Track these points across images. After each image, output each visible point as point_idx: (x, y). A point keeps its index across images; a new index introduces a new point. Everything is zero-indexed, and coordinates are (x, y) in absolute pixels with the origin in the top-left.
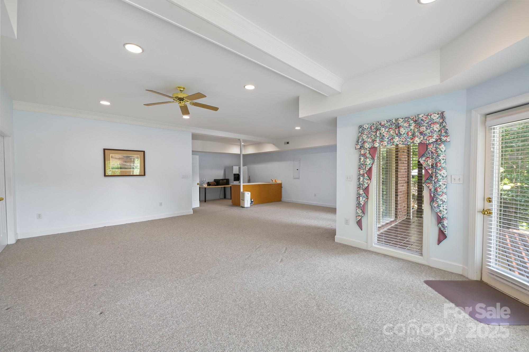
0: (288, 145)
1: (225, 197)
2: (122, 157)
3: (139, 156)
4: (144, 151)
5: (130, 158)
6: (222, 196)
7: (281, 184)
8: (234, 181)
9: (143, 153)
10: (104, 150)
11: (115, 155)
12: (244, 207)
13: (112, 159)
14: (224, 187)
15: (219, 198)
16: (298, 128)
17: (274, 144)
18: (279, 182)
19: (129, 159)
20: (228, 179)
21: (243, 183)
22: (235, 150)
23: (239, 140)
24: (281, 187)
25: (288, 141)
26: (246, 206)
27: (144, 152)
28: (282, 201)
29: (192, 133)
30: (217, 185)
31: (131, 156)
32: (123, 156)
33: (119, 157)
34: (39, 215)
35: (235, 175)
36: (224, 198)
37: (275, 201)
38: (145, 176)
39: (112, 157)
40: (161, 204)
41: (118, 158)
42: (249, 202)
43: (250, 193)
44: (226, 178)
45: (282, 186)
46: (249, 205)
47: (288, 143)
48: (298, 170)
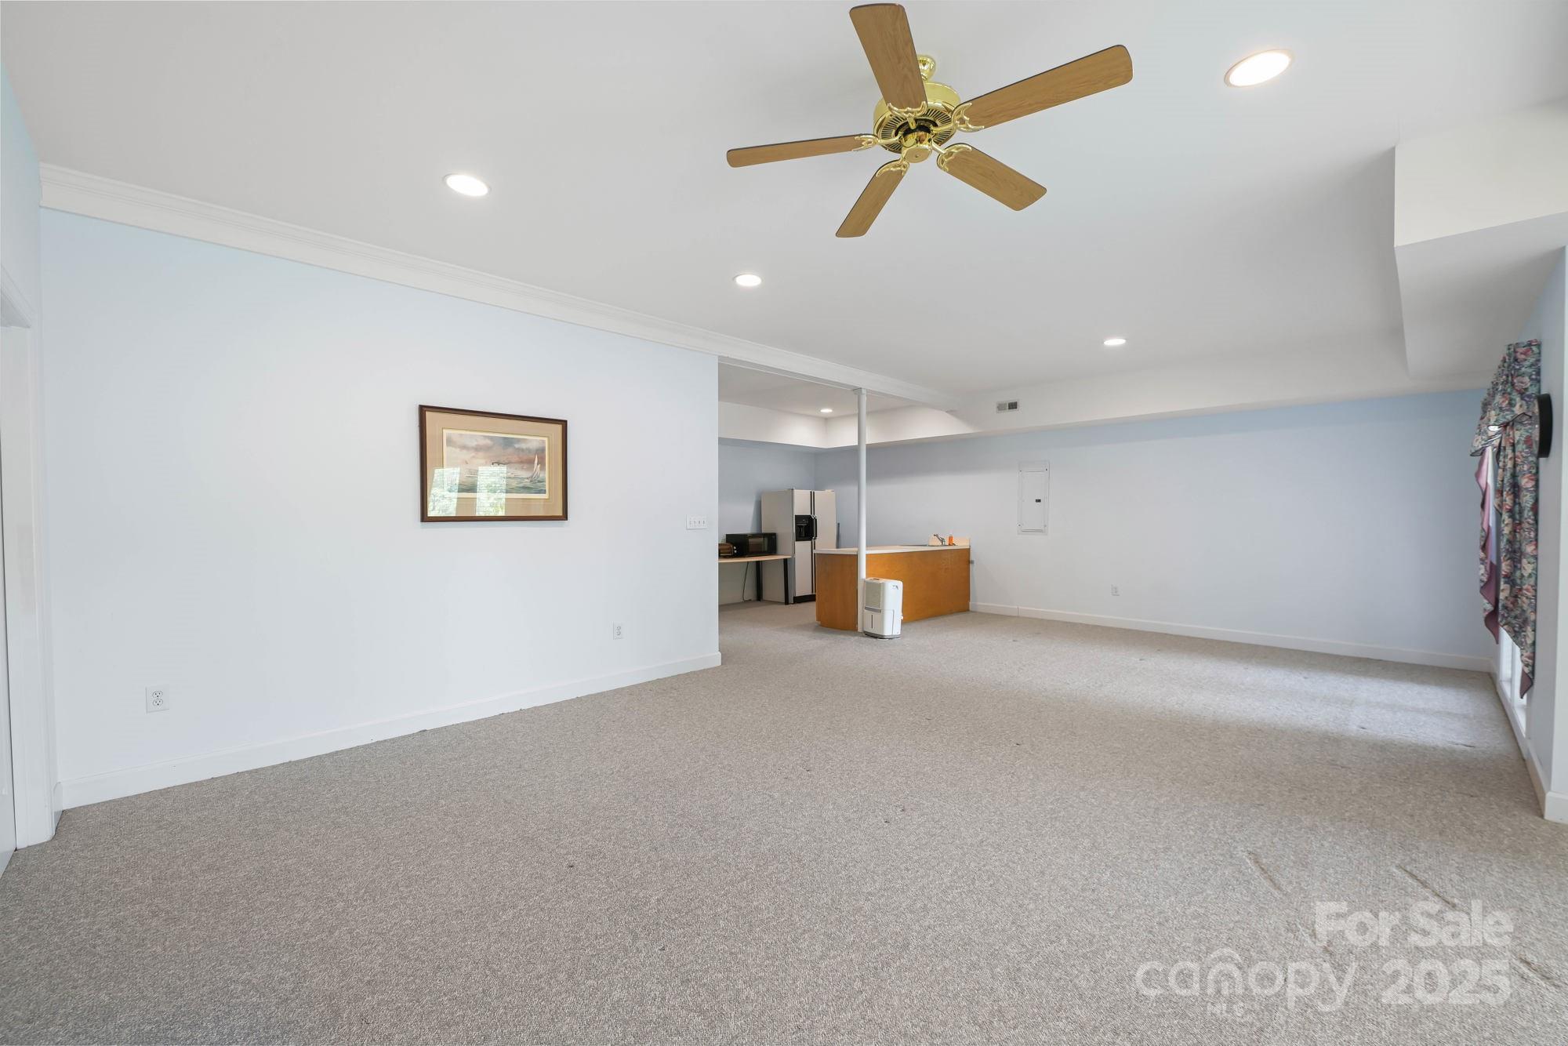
0: (1013, 412)
1: (759, 597)
2: (488, 442)
3: (546, 439)
4: (566, 421)
5: (517, 446)
6: (750, 593)
7: (968, 551)
8: (797, 540)
9: (559, 427)
10: (423, 410)
11: (461, 435)
12: (882, 637)
13: (450, 448)
14: (758, 563)
15: (738, 599)
16: (1115, 342)
17: (951, 412)
18: (960, 544)
19: (510, 450)
20: (775, 534)
21: (868, 545)
22: (801, 434)
23: (857, 391)
24: (969, 562)
25: (1012, 400)
26: (887, 632)
27: (564, 423)
28: (971, 609)
29: (721, 358)
30: (741, 554)
31: (519, 441)
32: (491, 438)
33: (474, 444)
34: (157, 694)
35: (798, 518)
36: (755, 599)
37: (951, 613)
38: (567, 519)
39: (450, 442)
40: (618, 631)
41: (473, 448)
42: (899, 617)
43: (900, 584)
44: (763, 531)
45: (972, 558)
46: (897, 631)
47: (1013, 406)
48: (1039, 501)
